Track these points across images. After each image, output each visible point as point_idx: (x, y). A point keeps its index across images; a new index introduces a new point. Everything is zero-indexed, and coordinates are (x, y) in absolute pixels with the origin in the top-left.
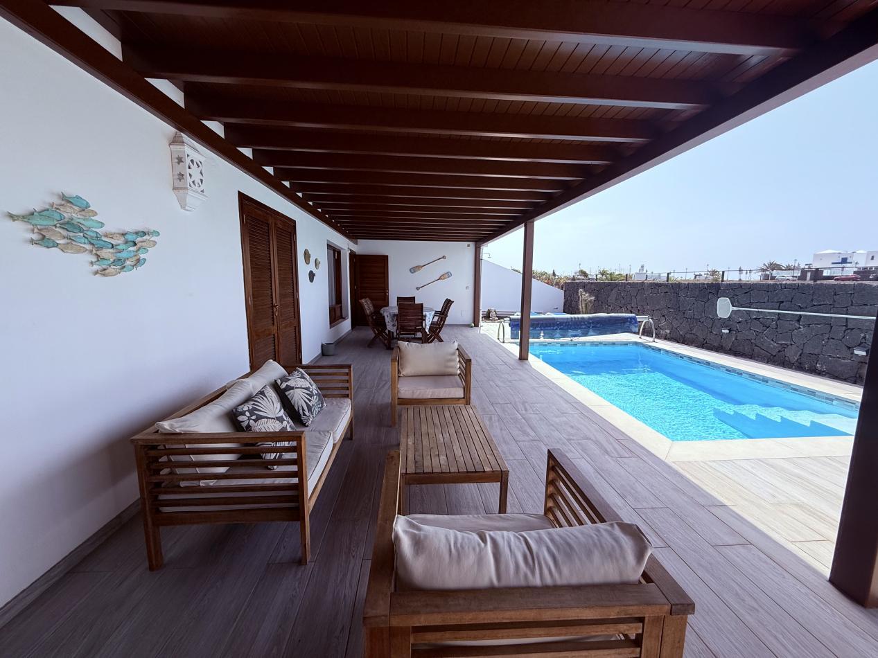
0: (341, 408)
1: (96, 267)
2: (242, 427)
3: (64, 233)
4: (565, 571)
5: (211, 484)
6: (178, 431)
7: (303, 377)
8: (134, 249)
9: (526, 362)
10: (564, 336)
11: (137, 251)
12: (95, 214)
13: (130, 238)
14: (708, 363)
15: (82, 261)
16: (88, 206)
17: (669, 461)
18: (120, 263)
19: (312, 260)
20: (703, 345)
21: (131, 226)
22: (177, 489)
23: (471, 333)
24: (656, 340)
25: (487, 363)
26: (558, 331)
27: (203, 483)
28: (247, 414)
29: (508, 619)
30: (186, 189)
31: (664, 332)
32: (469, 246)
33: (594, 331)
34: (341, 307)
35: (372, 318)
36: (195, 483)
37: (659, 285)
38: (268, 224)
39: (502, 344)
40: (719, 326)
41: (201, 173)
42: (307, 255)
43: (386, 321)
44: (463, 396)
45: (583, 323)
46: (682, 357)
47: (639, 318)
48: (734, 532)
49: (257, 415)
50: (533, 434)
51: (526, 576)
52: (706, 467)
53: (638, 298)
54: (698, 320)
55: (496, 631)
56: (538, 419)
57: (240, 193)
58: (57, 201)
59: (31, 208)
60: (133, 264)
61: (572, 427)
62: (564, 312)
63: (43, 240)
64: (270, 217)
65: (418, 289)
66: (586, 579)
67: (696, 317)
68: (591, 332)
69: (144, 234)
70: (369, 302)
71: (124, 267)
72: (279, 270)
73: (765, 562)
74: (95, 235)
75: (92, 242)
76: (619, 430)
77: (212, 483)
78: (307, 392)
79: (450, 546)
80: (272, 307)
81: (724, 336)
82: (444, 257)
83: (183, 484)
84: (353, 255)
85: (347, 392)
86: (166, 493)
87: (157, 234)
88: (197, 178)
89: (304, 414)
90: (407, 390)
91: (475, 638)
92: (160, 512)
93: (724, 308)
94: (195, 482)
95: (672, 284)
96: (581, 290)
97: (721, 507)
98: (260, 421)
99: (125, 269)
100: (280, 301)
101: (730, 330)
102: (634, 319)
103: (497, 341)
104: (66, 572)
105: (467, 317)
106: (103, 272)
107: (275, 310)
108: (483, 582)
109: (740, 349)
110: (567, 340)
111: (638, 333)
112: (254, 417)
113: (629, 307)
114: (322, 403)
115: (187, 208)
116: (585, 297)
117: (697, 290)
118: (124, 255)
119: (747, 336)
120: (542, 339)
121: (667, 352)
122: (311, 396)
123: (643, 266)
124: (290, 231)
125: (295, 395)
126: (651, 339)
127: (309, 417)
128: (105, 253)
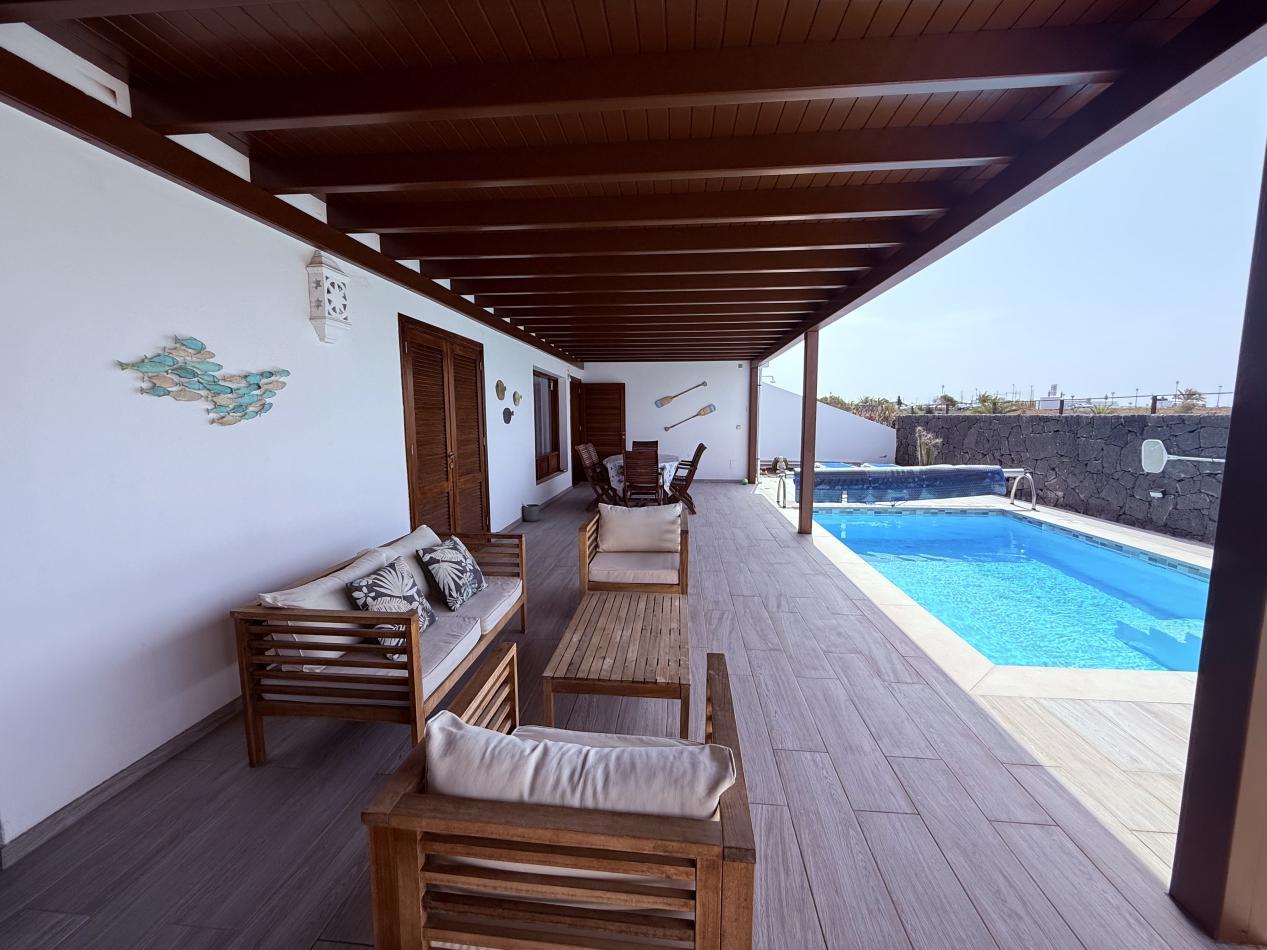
0: (504, 589)
1: (212, 415)
2: (357, 605)
3: (176, 378)
4: (614, 793)
5: (318, 671)
6: (280, 605)
7: (455, 548)
8: (258, 392)
9: (807, 536)
10: (880, 499)
11: (261, 395)
12: (213, 355)
13: (252, 380)
14: (1119, 547)
15: (197, 409)
16: (203, 347)
17: (975, 694)
18: (241, 410)
19: (509, 394)
20: (1120, 517)
21: (255, 366)
22: (277, 673)
23: (741, 493)
24: (1038, 507)
25: (748, 537)
26: (870, 492)
27: (306, 668)
28: (365, 590)
29: (519, 836)
30: (324, 317)
31: (1053, 495)
32: (740, 366)
33: (929, 493)
34: (558, 456)
35: (594, 471)
36: (297, 668)
37: (1046, 420)
38: (441, 351)
39: (781, 510)
40: (1145, 486)
41: (345, 297)
42: (500, 389)
43: (611, 475)
44: (677, 582)
45: (910, 480)
46: (1076, 535)
47: (1008, 472)
48: (1037, 805)
49: (376, 591)
50: (776, 640)
51: (563, 793)
52: (1036, 707)
53: (1012, 439)
54: (1110, 476)
55: (513, 852)
56: (792, 619)
57: (400, 316)
58: (170, 344)
59: (142, 355)
60: (256, 410)
61: (840, 634)
62: (898, 463)
63: (155, 390)
64: (444, 343)
65: (666, 429)
66: (636, 806)
67: (1106, 471)
68: (924, 493)
69: (271, 374)
70: (591, 448)
71: (246, 414)
72: (457, 409)
73: (1069, 854)
74: (212, 379)
75: (208, 387)
76: (913, 643)
77: (318, 669)
78: (458, 567)
79: (486, 751)
80: (446, 456)
81: (1155, 503)
82: (704, 384)
83: (285, 668)
84: (575, 384)
85: (516, 570)
86: (269, 677)
87: (288, 373)
88: (338, 302)
89: (451, 595)
90: (601, 570)
91: (490, 857)
92: (262, 699)
93: (1154, 456)
94: (297, 666)
95: (1066, 418)
96: (919, 428)
97: (1032, 769)
98: (379, 599)
99: (246, 417)
100: (459, 448)
101: (1164, 493)
102: (999, 473)
103: (776, 505)
104: (170, 757)
105: (739, 470)
106: (221, 421)
107: (449, 460)
108: (512, 794)
109: (1182, 524)
110: (886, 505)
111: (1008, 495)
112: (373, 594)
113: (997, 455)
114: (480, 582)
115: (326, 340)
116: (925, 438)
117: (1108, 427)
118: (246, 400)
119: (1194, 502)
120: (844, 504)
121: (1053, 527)
122: (462, 572)
123: (1054, 387)
124: (474, 357)
125: (441, 570)
126: (1029, 506)
127: (456, 600)
128: (223, 399)
